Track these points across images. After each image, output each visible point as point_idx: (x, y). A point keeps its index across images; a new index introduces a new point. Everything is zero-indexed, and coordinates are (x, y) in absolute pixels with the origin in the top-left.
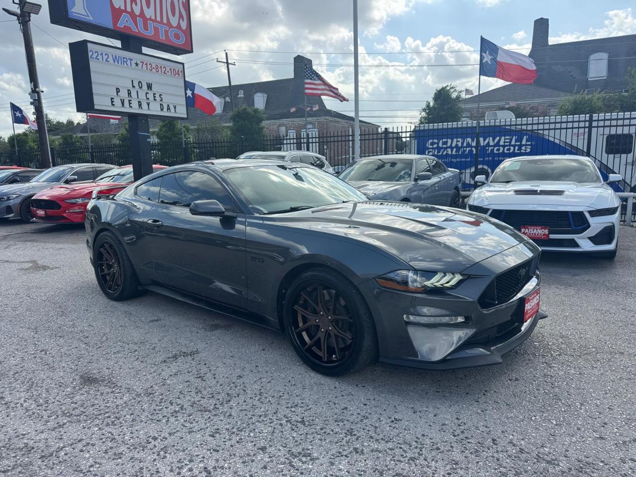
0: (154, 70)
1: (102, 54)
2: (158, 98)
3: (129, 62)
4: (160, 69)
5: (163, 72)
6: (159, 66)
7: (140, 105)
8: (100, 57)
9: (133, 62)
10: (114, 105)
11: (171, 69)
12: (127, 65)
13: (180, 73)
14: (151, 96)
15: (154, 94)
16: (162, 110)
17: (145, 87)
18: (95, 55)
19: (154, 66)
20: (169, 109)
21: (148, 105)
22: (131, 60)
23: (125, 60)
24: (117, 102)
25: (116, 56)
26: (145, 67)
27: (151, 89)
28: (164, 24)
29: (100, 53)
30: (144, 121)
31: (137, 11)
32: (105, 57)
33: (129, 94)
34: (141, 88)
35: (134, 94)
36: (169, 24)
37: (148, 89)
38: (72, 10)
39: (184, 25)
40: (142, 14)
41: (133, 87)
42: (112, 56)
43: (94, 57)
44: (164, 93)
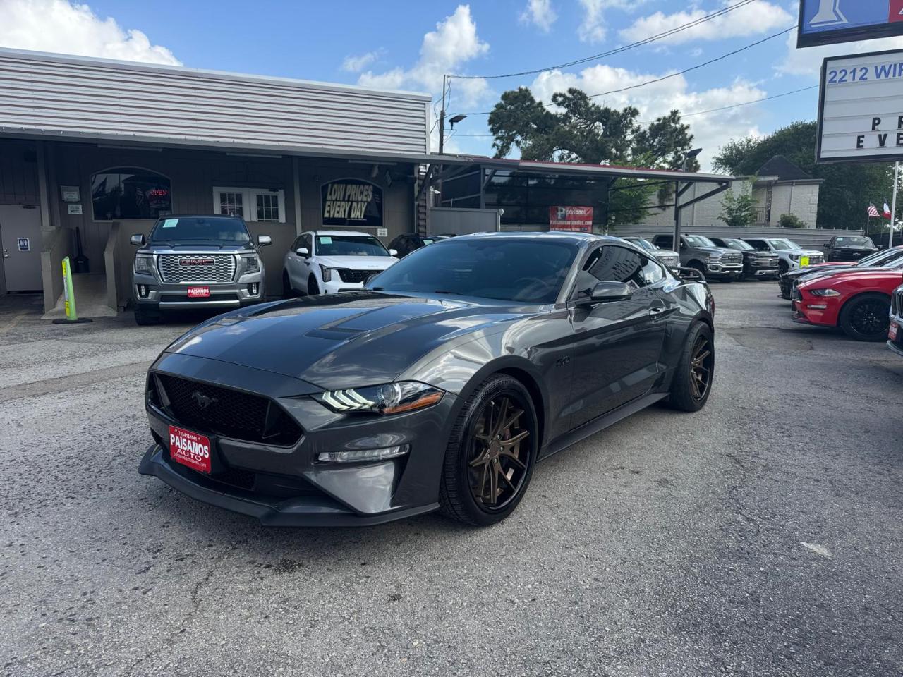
1: (854, 71)
8: (849, 77)
10: (862, 147)
18: (839, 77)
24: (871, 141)
25: (883, 67)
29: (850, 71)
32: (859, 74)
33: (902, 122)
42: (876, 68)
43: (837, 79)
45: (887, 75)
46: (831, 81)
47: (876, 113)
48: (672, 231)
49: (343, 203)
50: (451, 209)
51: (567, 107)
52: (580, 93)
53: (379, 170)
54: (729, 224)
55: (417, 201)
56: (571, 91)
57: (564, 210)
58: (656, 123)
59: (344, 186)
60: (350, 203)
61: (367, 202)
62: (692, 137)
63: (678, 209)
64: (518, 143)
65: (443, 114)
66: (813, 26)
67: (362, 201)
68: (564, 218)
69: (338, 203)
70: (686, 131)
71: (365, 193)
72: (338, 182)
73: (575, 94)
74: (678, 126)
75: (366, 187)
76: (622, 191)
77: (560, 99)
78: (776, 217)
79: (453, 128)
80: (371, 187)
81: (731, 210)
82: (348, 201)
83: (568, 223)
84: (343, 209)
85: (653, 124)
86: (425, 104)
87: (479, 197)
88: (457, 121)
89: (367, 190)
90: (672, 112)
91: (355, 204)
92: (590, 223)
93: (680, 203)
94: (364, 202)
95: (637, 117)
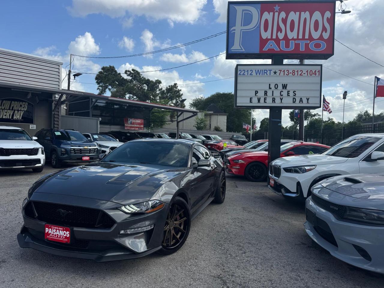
0: (291, 75)
1: (248, 71)
2: (291, 94)
3: (269, 72)
4: (296, 73)
5: (299, 74)
6: (296, 71)
7: (274, 100)
8: (246, 73)
9: (273, 72)
10: (252, 102)
11: (307, 71)
13: (317, 73)
14: (285, 93)
15: (288, 91)
16: (294, 102)
17: (280, 87)
19: (291, 71)
20: (301, 100)
21: (281, 99)
22: (270, 70)
24: (255, 100)
25: (258, 71)
26: (282, 73)
27: (286, 88)
29: (246, 71)
30: (277, 111)
32: (250, 72)
33: (266, 93)
34: (277, 88)
35: (269, 93)
37: (283, 88)
38: (231, 49)
39: (326, 35)
40: (286, 37)
41: (270, 88)
42: (256, 70)
43: (242, 73)
44: (298, 90)
45: (260, 74)
46: (239, 74)
47: (256, 89)
48: (176, 131)
49: (9, 111)
50: (74, 116)
51: (131, 76)
52: (137, 71)
53: (32, 95)
54: (197, 129)
55: (53, 112)
56: (133, 70)
57: (131, 120)
58: (168, 87)
59: (10, 102)
60: (13, 111)
61: (24, 111)
62: (182, 94)
63: (178, 122)
64: (109, 89)
65: (70, 72)
66: (232, 51)
67: (21, 110)
68: (131, 123)
69: (6, 111)
70: (180, 92)
71: (23, 106)
72: (6, 100)
73: (135, 72)
74: (177, 89)
75: (24, 103)
76: (156, 114)
77: (129, 73)
78: (213, 127)
79: (76, 79)
80: (27, 103)
81: (198, 123)
82: (12, 110)
83: (133, 126)
84: (9, 114)
85: (167, 88)
86: (59, 66)
87: (89, 112)
88: (77, 76)
89: (24, 105)
90: (174, 84)
91: (16, 112)
92: (143, 126)
93: (179, 120)
94: (22, 111)
95: (161, 85)
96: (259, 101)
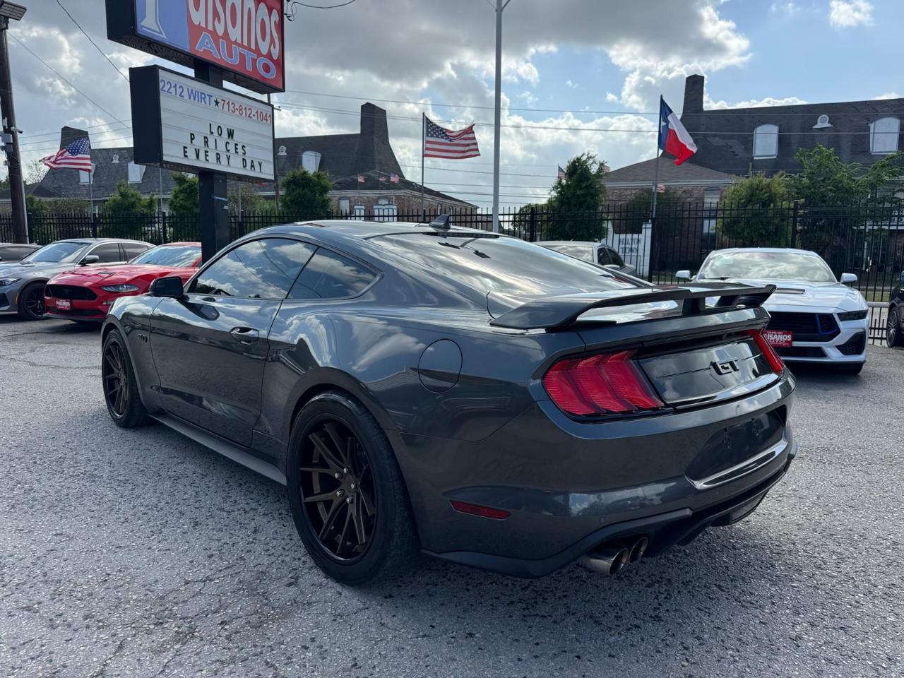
0: (237, 112)
1: (175, 86)
2: (241, 151)
3: (207, 99)
4: (244, 111)
5: (248, 115)
6: (244, 107)
7: (218, 159)
8: (173, 90)
9: (213, 99)
10: (187, 156)
11: (257, 112)
12: (205, 103)
13: (269, 119)
14: (231, 147)
15: (236, 145)
16: (244, 167)
17: (225, 134)
18: (166, 88)
19: (237, 106)
20: (252, 166)
21: (228, 159)
22: (210, 96)
23: (203, 96)
24: (191, 153)
25: (192, 90)
26: (226, 106)
27: (232, 138)
28: (252, 50)
29: (173, 85)
30: (221, 181)
31: (220, 32)
32: (179, 91)
33: (206, 142)
34: (220, 135)
35: (211, 143)
36: (257, 51)
37: (229, 137)
38: (142, 24)
39: (276, 53)
40: (226, 35)
41: (212, 133)
42: (188, 89)
44: (248, 144)
45: (194, 98)
66: (144, 29)
96: (198, 156)
